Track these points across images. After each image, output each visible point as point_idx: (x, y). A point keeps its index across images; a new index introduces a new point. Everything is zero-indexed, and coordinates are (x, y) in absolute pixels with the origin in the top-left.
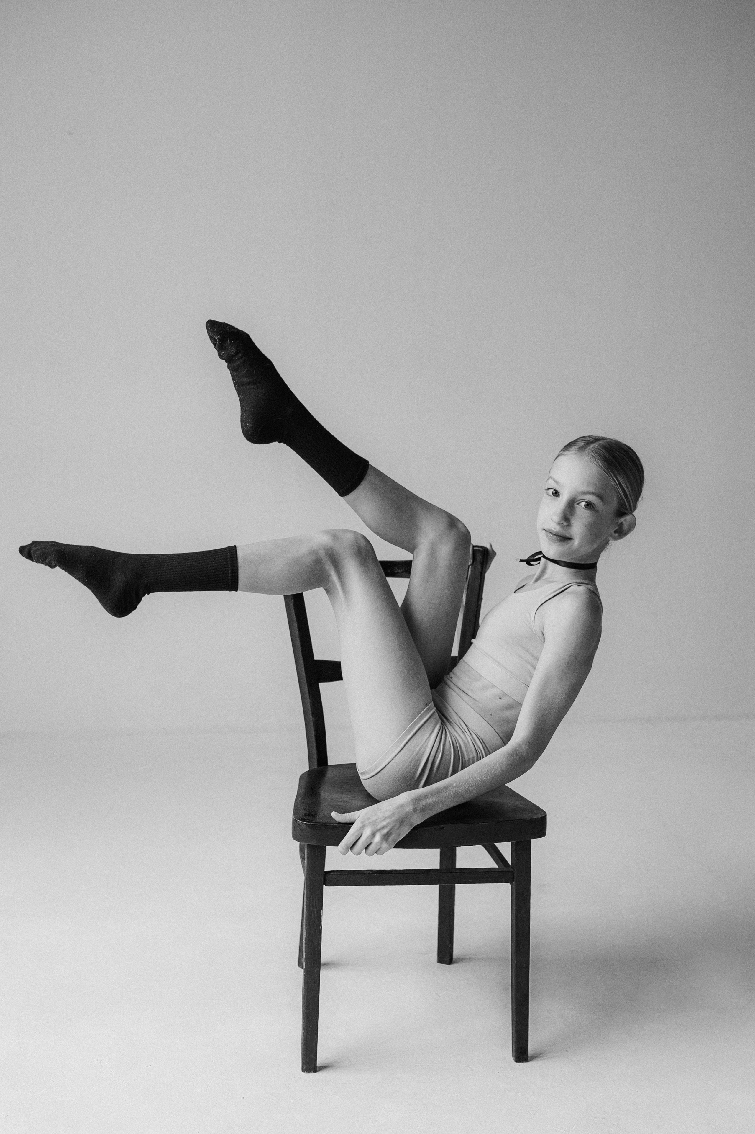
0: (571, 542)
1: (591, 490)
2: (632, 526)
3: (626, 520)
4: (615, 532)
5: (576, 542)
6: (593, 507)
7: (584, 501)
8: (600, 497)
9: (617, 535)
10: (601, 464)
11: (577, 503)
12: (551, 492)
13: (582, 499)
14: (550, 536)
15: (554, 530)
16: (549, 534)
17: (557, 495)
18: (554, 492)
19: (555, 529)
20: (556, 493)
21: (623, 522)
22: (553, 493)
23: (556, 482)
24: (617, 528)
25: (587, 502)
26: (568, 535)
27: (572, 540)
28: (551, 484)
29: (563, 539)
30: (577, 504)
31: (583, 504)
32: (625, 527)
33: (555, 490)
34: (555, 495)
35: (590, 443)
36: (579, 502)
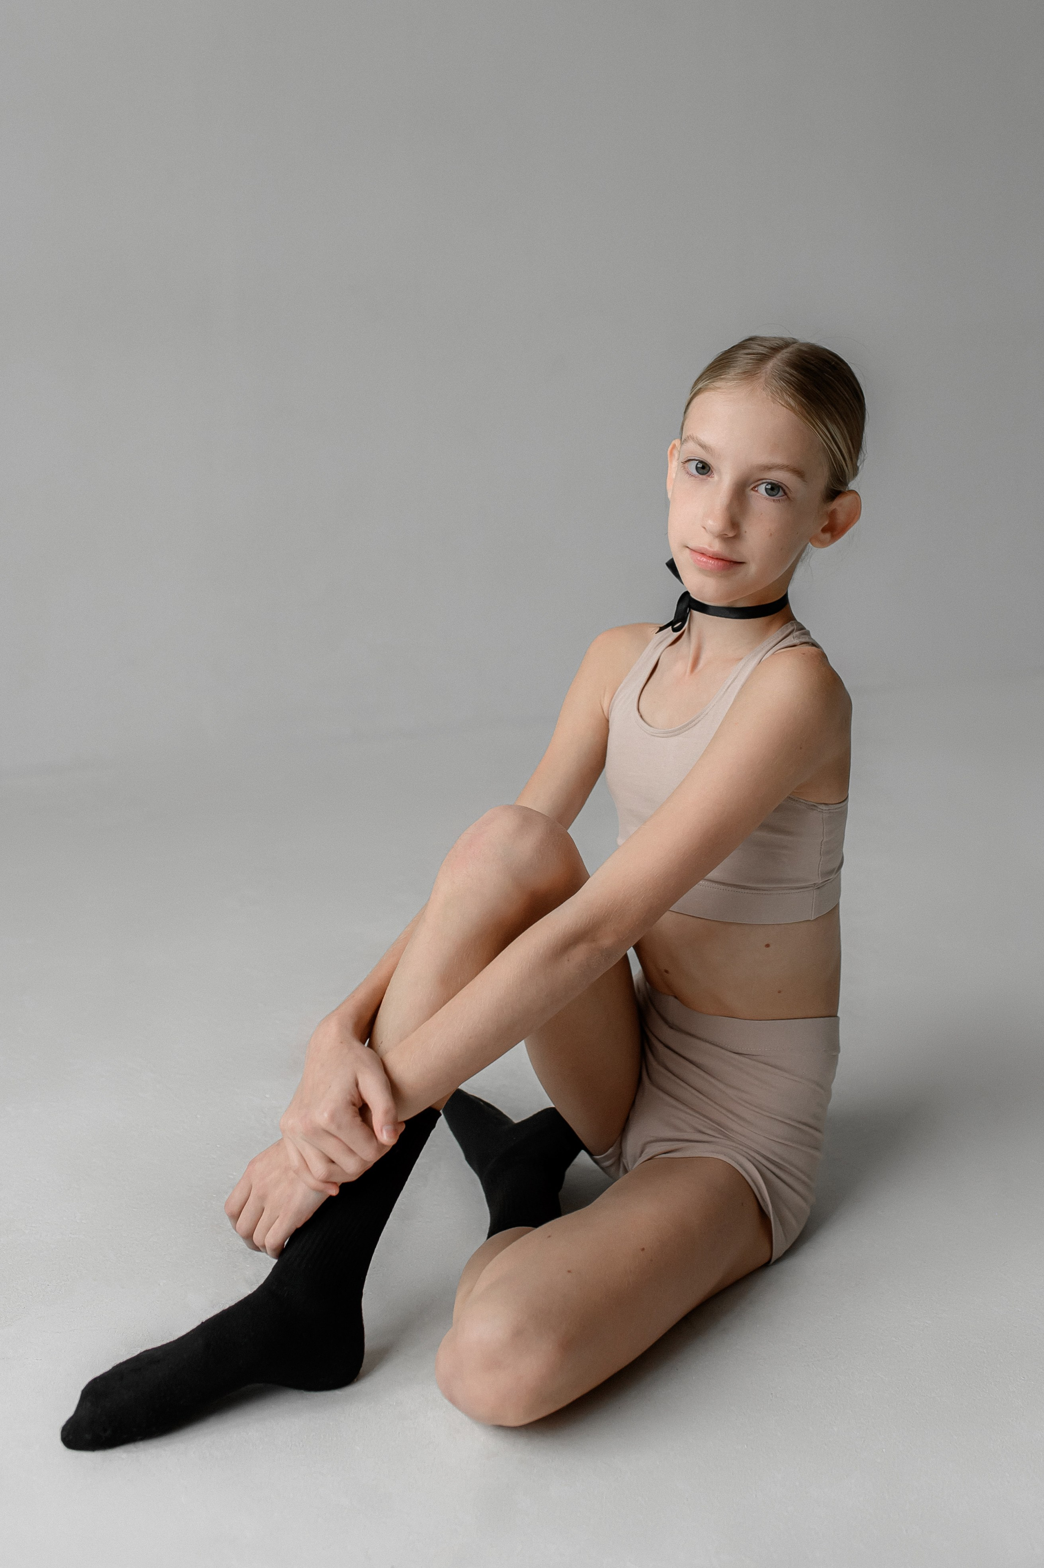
0: (742, 570)
1: (778, 460)
2: (854, 515)
3: (841, 504)
4: (824, 530)
5: (752, 569)
6: (785, 494)
7: (763, 483)
8: (799, 473)
9: (828, 536)
10: (792, 403)
11: (752, 486)
12: (692, 466)
13: (763, 479)
14: (702, 561)
15: (708, 548)
16: (699, 557)
17: (705, 471)
18: (700, 465)
19: (710, 546)
20: (704, 468)
21: (837, 508)
22: (697, 468)
23: (703, 446)
24: (826, 523)
25: (769, 483)
26: (735, 558)
27: (744, 564)
28: (692, 449)
29: (728, 564)
30: (752, 489)
31: (762, 489)
32: (841, 518)
33: (701, 462)
34: (701, 471)
35: (762, 359)
36: (756, 484)
